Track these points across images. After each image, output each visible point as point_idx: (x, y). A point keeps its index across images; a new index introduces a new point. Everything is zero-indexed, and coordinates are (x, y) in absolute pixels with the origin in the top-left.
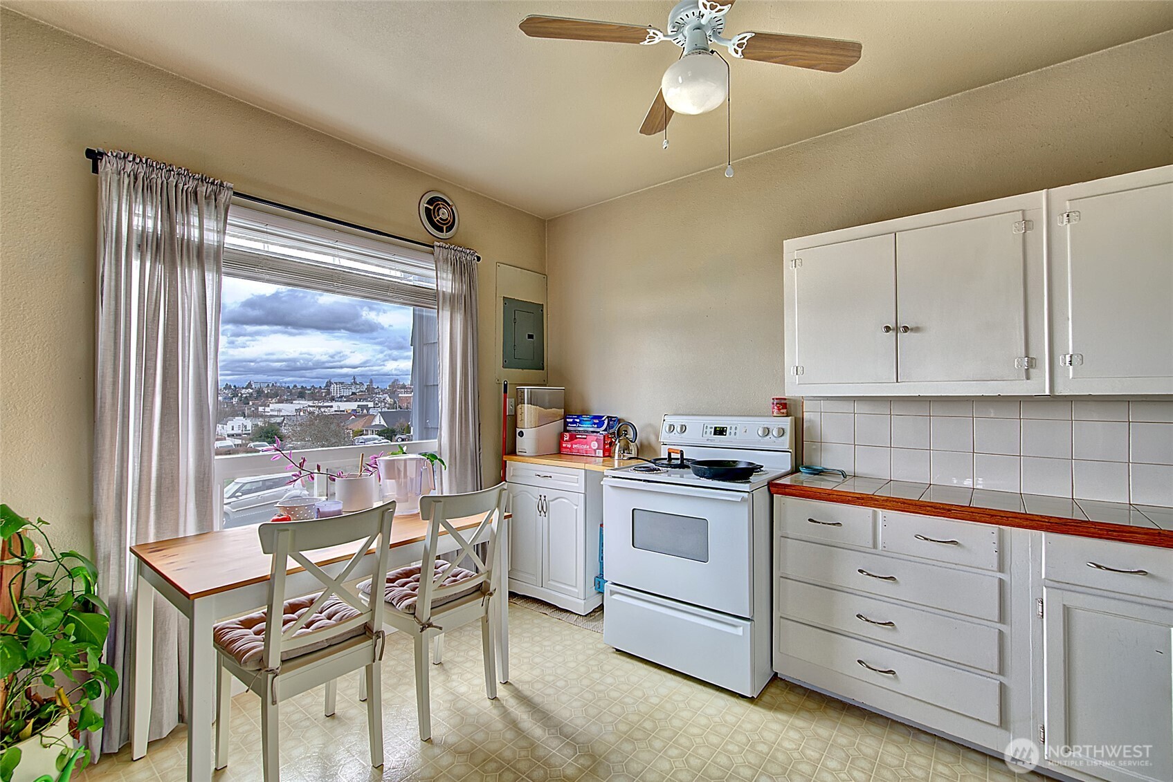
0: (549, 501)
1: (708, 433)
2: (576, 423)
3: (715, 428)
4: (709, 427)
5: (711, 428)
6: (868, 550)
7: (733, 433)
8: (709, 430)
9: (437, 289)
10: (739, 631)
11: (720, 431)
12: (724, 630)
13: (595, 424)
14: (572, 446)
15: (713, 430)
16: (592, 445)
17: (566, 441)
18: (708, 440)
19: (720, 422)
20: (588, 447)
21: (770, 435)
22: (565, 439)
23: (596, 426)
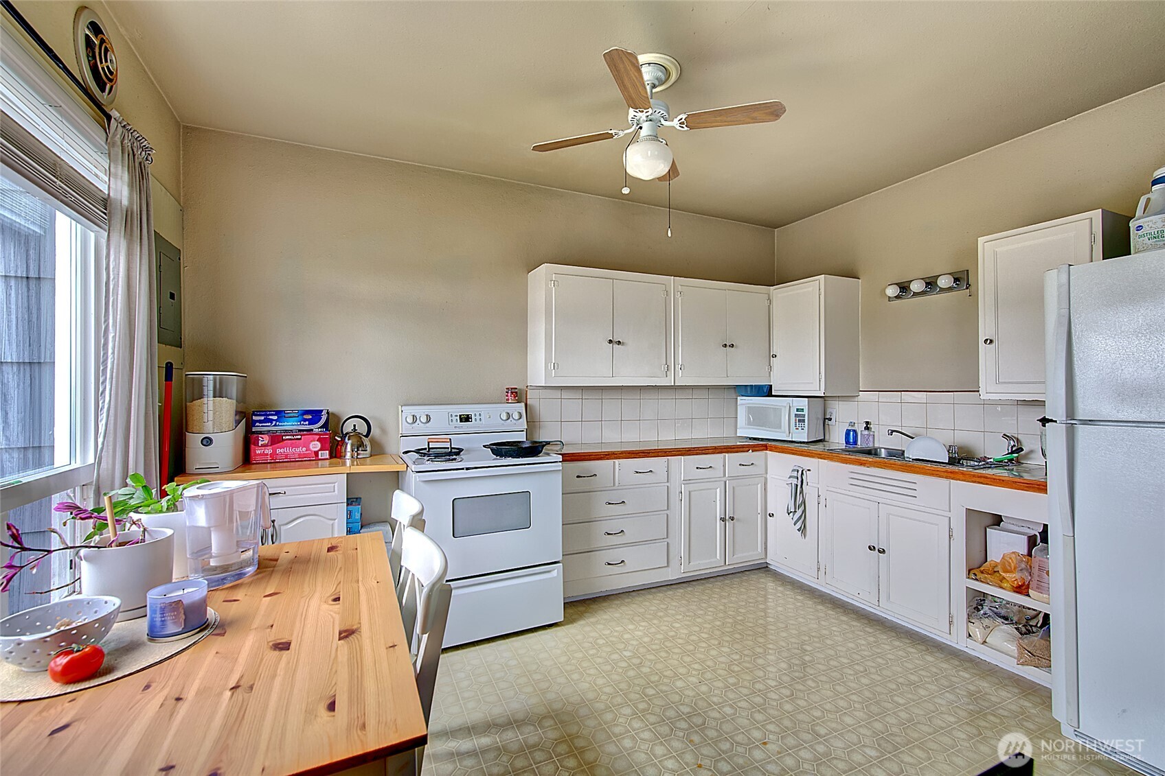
0: (280, 526)
1: (454, 421)
2: (271, 421)
3: (460, 416)
4: (453, 416)
5: (457, 416)
6: (611, 488)
7: (478, 420)
8: (454, 418)
9: (109, 195)
10: (555, 573)
11: (466, 419)
12: (542, 578)
13: (305, 420)
14: (274, 451)
15: (458, 418)
16: (311, 447)
17: (262, 446)
18: (455, 427)
19: (465, 410)
20: (304, 449)
21: (511, 419)
22: (260, 443)
23: (307, 423)
